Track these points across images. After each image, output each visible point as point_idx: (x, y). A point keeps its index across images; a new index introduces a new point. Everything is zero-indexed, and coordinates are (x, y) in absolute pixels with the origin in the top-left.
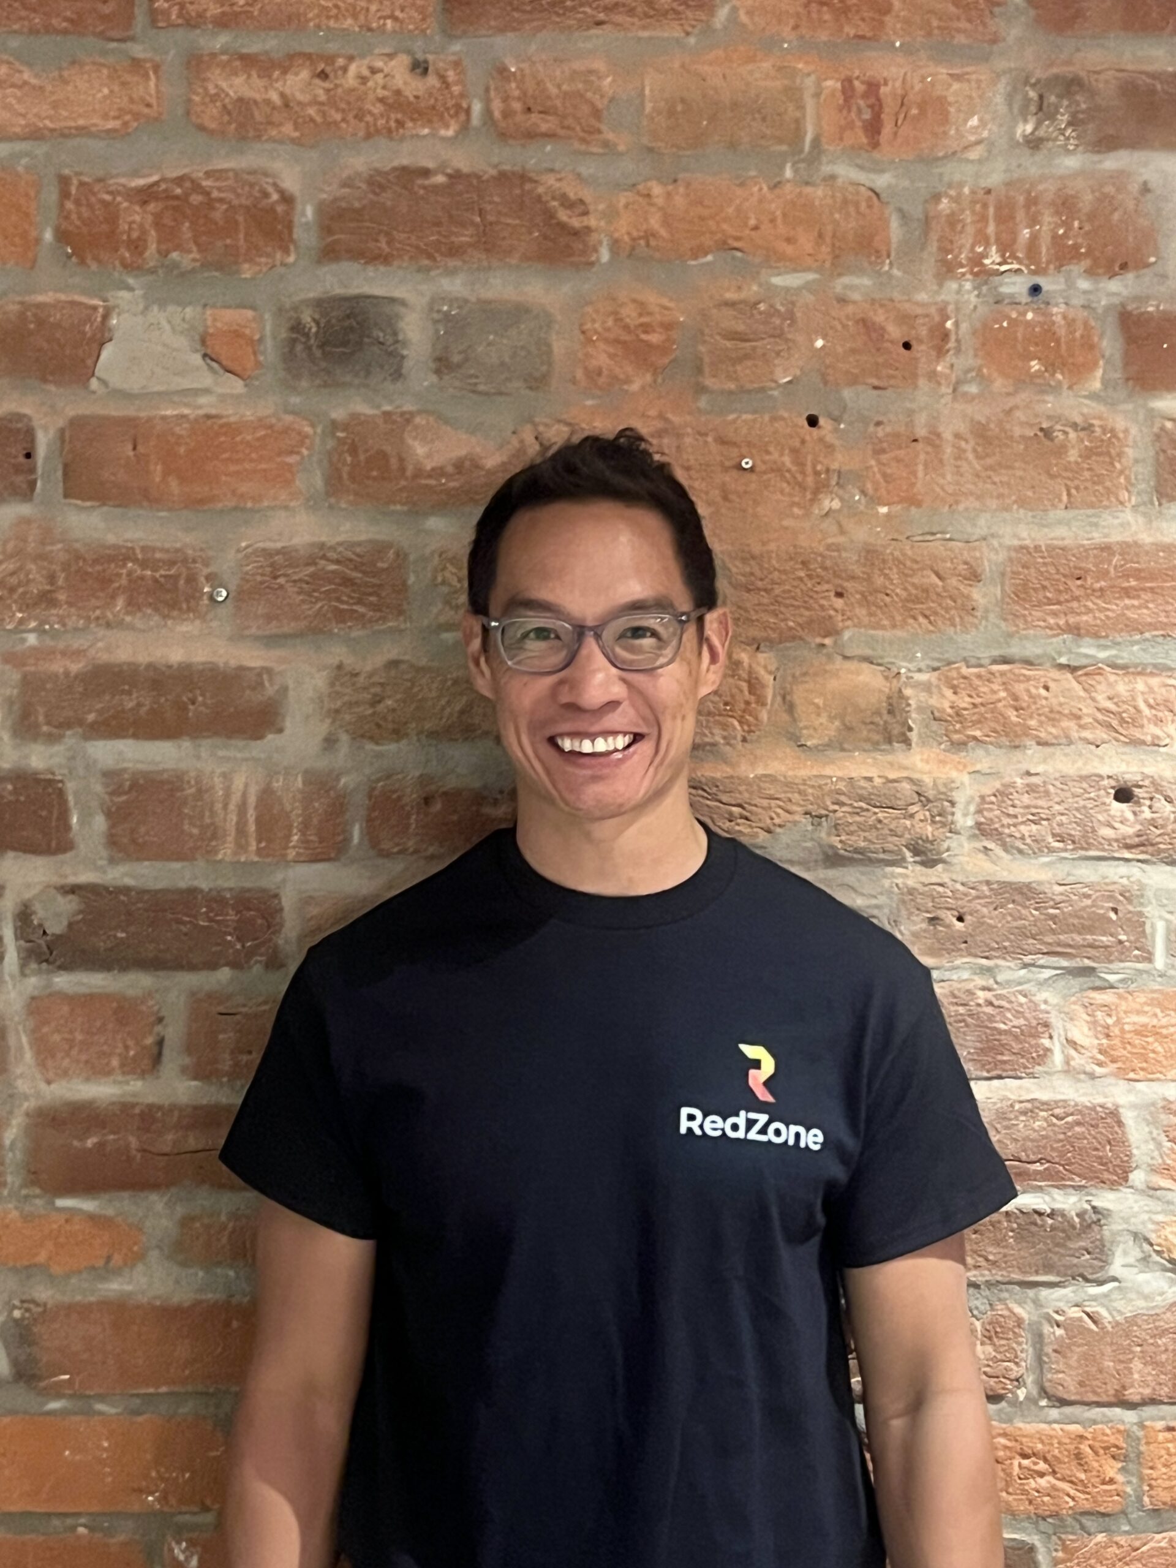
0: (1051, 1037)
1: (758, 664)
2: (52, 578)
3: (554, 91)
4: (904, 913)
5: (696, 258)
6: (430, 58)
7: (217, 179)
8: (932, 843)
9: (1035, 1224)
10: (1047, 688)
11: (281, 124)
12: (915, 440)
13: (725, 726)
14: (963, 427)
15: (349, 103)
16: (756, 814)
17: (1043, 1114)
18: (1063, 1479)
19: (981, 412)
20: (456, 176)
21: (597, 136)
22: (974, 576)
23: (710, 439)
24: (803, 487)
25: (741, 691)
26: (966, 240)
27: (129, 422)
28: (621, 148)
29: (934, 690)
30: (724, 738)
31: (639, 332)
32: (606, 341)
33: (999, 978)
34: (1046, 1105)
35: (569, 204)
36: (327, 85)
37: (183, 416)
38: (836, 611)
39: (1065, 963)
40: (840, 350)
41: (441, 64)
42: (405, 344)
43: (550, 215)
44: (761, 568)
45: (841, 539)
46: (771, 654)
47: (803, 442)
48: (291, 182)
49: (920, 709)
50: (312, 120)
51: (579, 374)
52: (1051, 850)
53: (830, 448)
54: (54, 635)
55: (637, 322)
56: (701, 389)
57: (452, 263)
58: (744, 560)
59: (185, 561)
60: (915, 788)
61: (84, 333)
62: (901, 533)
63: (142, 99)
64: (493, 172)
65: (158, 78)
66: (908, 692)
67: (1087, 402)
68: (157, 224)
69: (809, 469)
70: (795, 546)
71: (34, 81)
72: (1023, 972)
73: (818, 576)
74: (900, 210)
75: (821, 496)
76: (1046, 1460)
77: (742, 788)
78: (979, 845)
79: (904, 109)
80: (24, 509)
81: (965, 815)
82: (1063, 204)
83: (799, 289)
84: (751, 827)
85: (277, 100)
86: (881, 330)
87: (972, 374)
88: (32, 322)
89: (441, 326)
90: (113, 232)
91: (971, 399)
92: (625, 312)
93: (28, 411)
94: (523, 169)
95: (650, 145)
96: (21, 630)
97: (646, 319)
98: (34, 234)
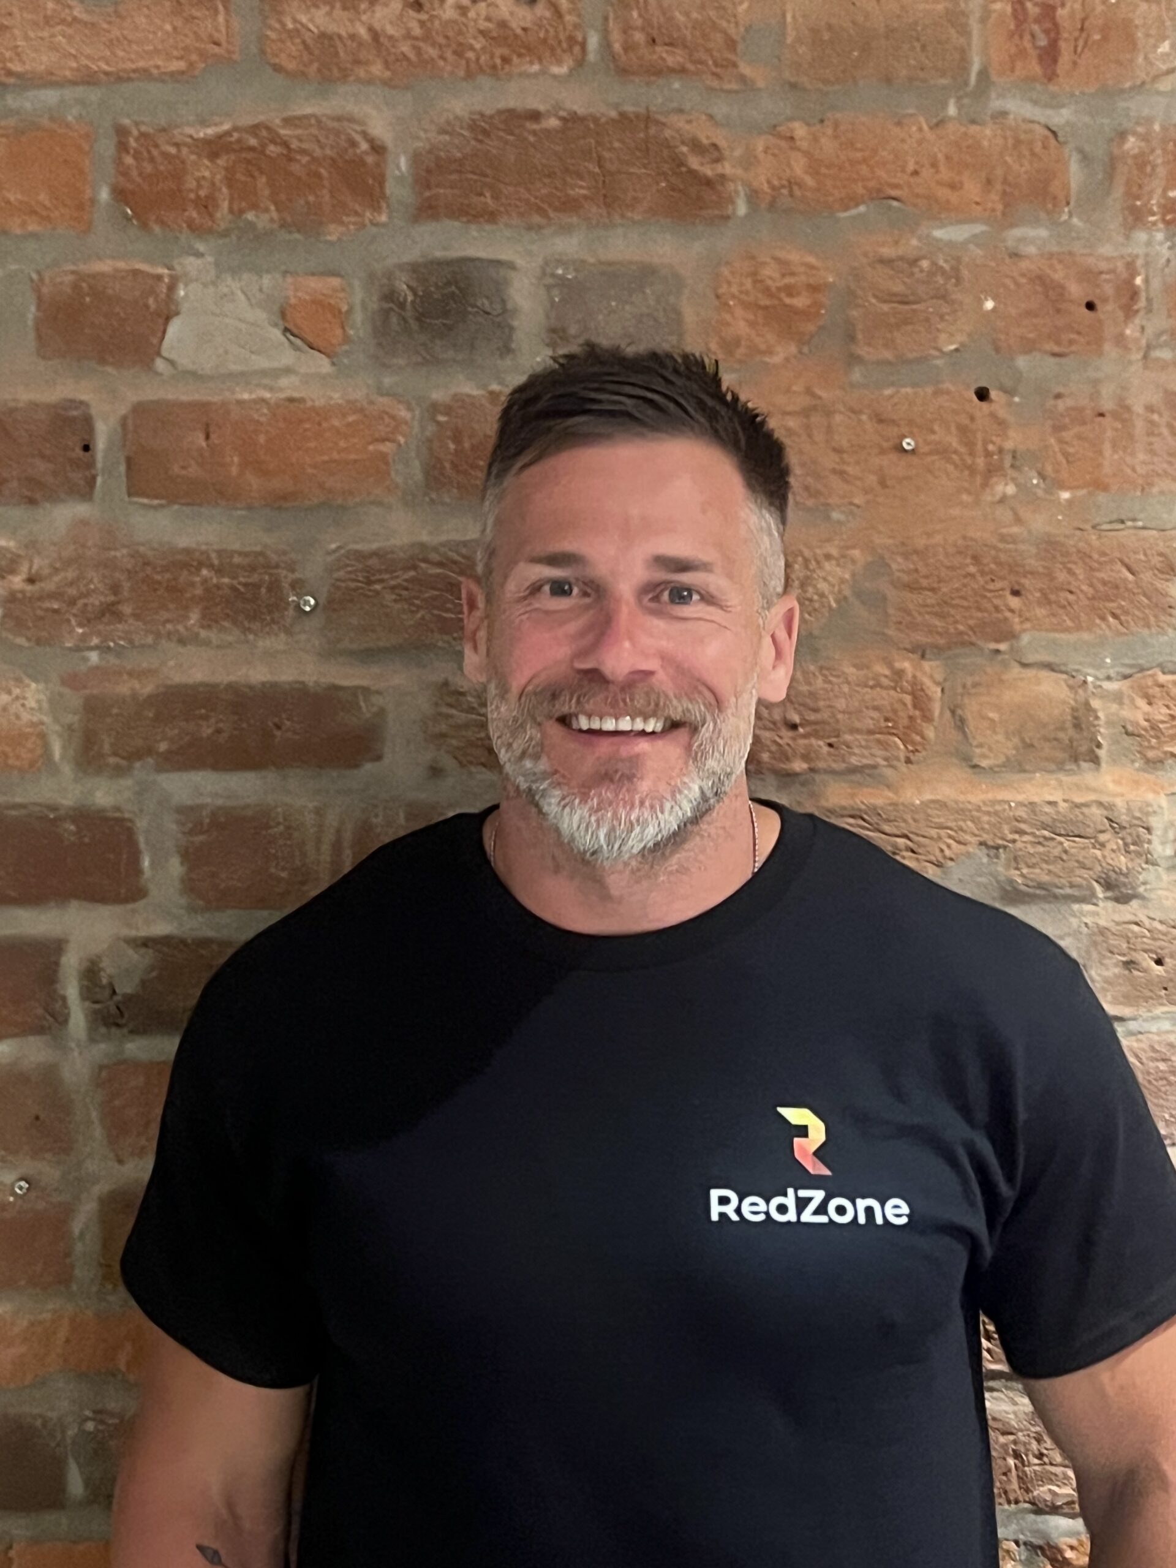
1: (925, 673)
2: (115, 589)
3: (680, 18)
4: (1095, 955)
5: (847, 208)
7: (296, 126)
8: (1126, 875)
11: (367, 63)
12: (1102, 415)
13: (886, 746)
14: (1155, 398)
15: (447, 37)
16: (924, 846)
20: (572, 120)
21: (731, 71)
22: (1171, 569)
23: (864, 417)
24: (972, 470)
25: (905, 705)
26: (1157, 184)
27: (203, 407)
28: (761, 84)
29: (1126, 701)
30: (886, 759)
31: (783, 295)
32: (744, 305)
35: (696, 146)
36: (424, 16)
37: (263, 400)
38: (1012, 611)
40: (1013, 312)
42: (515, 311)
43: (679, 162)
44: (926, 564)
45: (1015, 530)
46: (938, 663)
47: (972, 418)
48: (380, 127)
50: (406, 57)
51: (713, 345)
53: (1002, 424)
54: (119, 652)
55: (781, 283)
56: (854, 359)
57: (566, 220)
58: (906, 556)
59: (268, 566)
60: (1105, 813)
61: (147, 306)
62: (1086, 521)
63: (211, 36)
64: (613, 114)
65: (227, 11)
66: (1095, 703)
68: (230, 181)
69: (979, 446)
70: (964, 538)
71: (85, 17)
73: (991, 572)
74: (1080, 151)
75: (995, 479)
77: (908, 817)
79: (1084, 35)
80: (81, 509)
81: (1164, 843)
83: (967, 242)
84: (917, 860)
85: (362, 31)
86: (1060, 289)
87: (1164, 338)
88: (88, 295)
89: (555, 292)
90: (180, 191)
91: (1164, 366)
92: (766, 272)
93: (84, 397)
94: (647, 109)
95: (792, 80)
96: (82, 647)
97: (790, 281)
98: (88, 193)
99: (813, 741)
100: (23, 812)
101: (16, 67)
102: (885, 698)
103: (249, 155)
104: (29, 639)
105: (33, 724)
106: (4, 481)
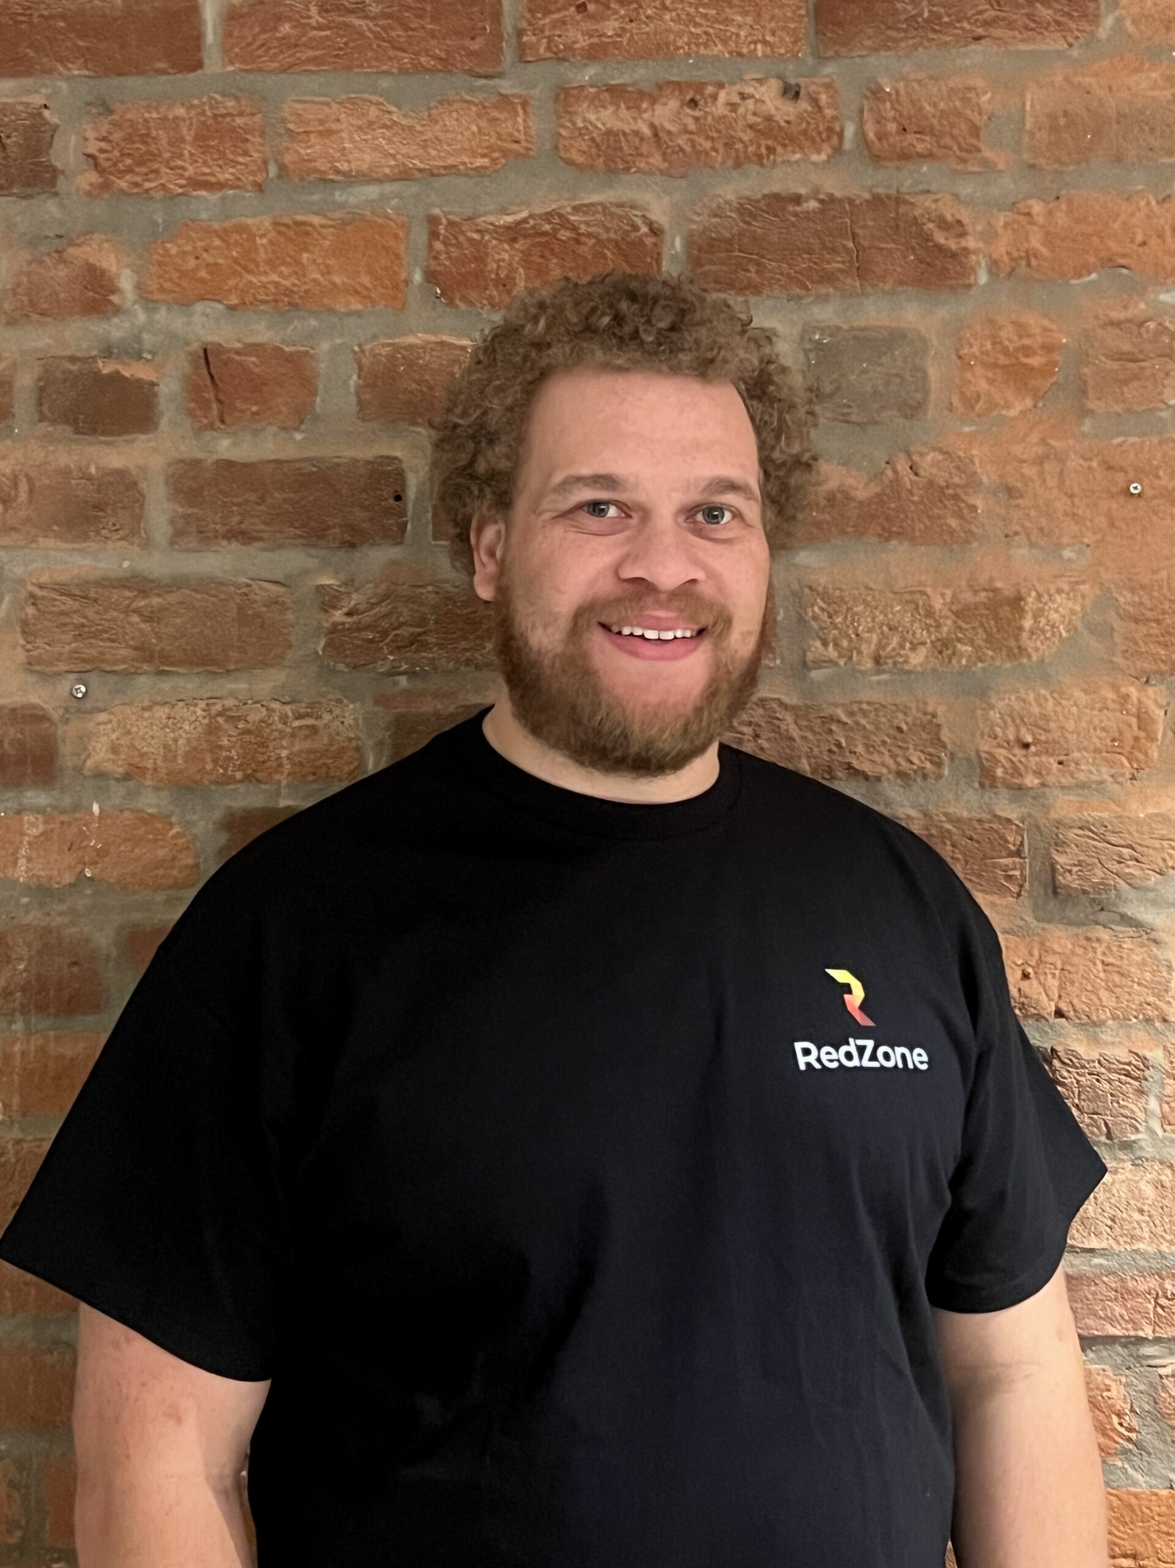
1: (1149, 698)
2: (422, 620)
3: (929, 109)
5: (1080, 276)
6: (803, 81)
7: (586, 213)
11: (648, 156)
13: (1112, 764)
15: (718, 131)
16: (1147, 856)
20: (828, 202)
21: (975, 155)
23: (1094, 464)
25: (1130, 726)
28: (1002, 166)
30: (1112, 776)
31: (1020, 356)
32: (984, 364)
35: (944, 224)
36: (697, 113)
41: (813, 88)
43: (927, 238)
44: (1152, 598)
46: (1161, 688)
48: (659, 209)
50: (682, 150)
51: (956, 401)
54: (424, 677)
55: (1019, 343)
57: (823, 290)
58: (1132, 590)
61: (453, 373)
63: (511, 135)
64: (867, 196)
65: (525, 112)
68: (526, 262)
71: (403, 121)
77: (1133, 829)
80: (394, 552)
84: (1142, 869)
85: (646, 131)
88: (403, 365)
89: (812, 355)
90: (482, 271)
92: (1003, 334)
93: (398, 454)
94: (898, 192)
95: (1032, 162)
96: (393, 673)
97: (1026, 342)
98: (403, 275)
99: (1044, 759)
101: (343, 166)
102: (1112, 720)
104: (348, 665)
105: (350, 740)
106: (328, 528)
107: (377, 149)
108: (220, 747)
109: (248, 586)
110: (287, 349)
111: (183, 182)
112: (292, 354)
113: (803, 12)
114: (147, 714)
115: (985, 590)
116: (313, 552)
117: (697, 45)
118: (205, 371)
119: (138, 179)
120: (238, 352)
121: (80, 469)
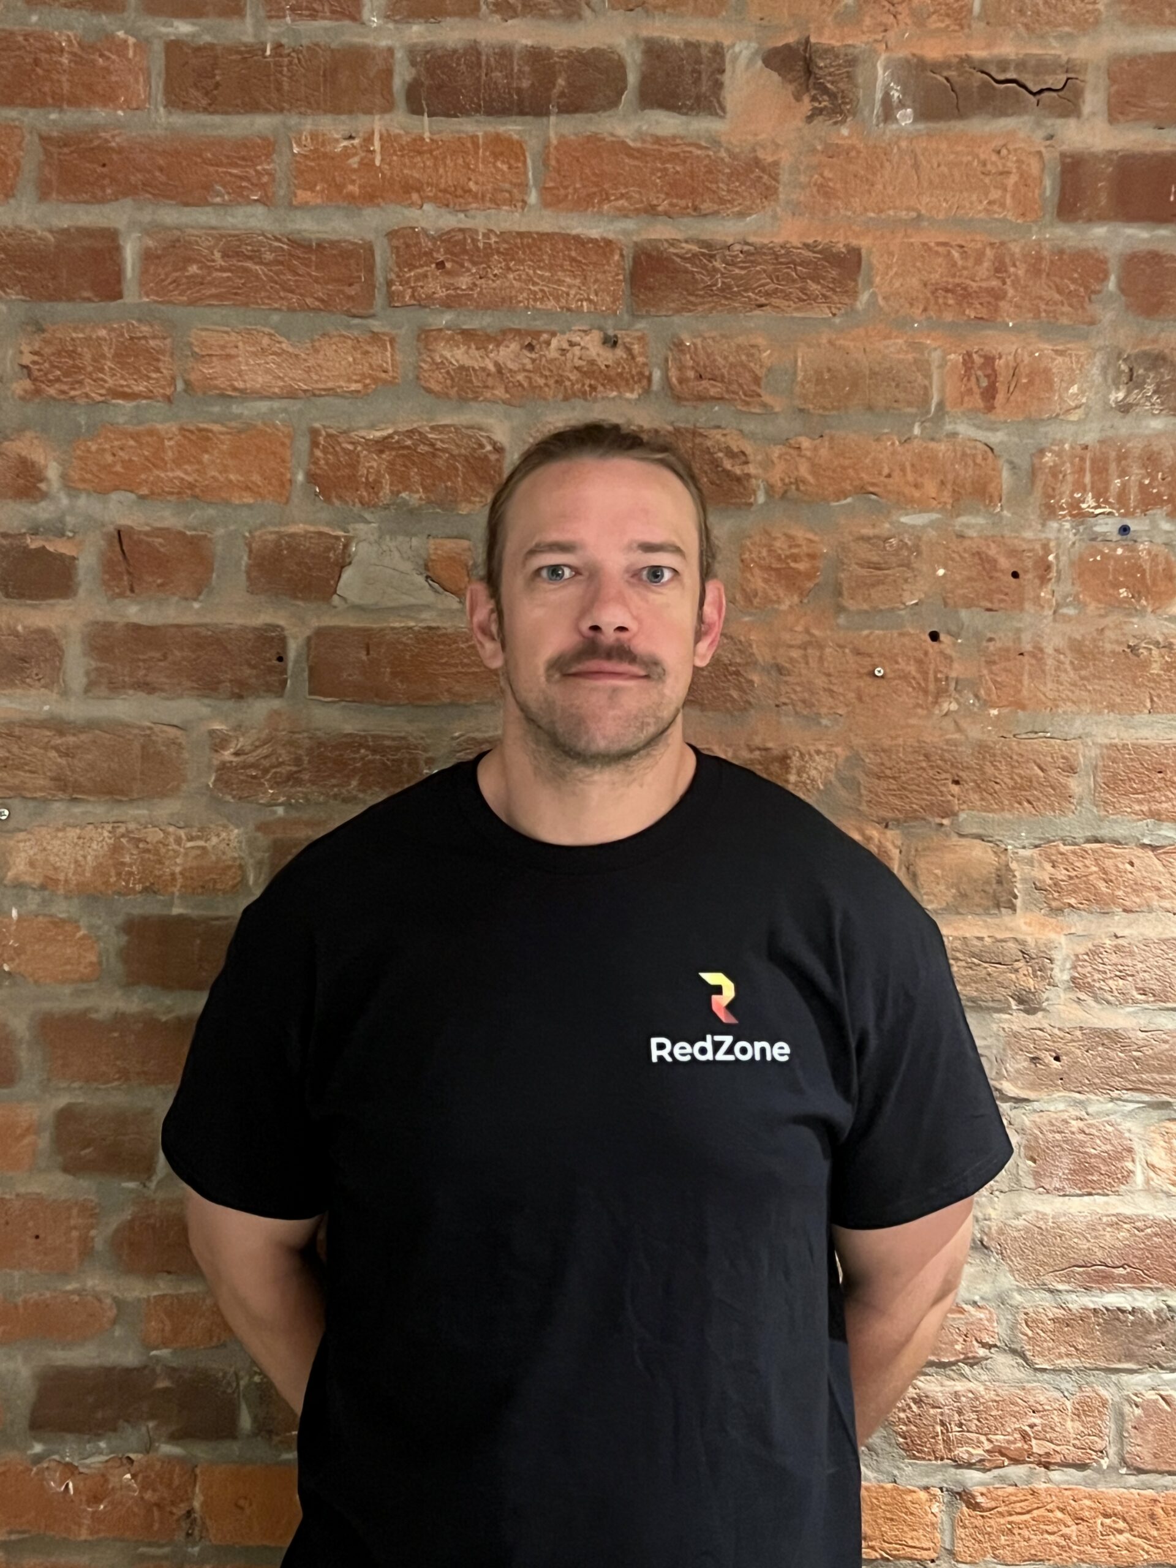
0: (1133, 1161)
1: (887, 840)
2: (298, 761)
3: (720, 361)
4: (1009, 1052)
5: (838, 500)
6: (619, 334)
7: (441, 433)
8: (1033, 993)
9: (1118, 1319)
10: (1132, 864)
11: (493, 388)
12: (1022, 654)
14: (1062, 644)
15: (551, 371)
17: (1125, 1226)
18: (1139, 1536)
19: (1077, 632)
21: (756, 399)
22: (1072, 770)
23: (847, 651)
24: (926, 692)
26: (1067, 488)
27: (367, 633)
28: (777, 409)
29: (1036, 864)
31: (790, 561)
32: (761, 567)
33: (1090, 1110)
34: (1130, 1220)
35: (730, 454)
36: (533, 356)
37: (409, 628)
38: (953, 796)
39: (1146, 1098)
40: (958, 578)
41: (628, 340)
43: (717, 464)
44: (890, 758)
45: (958, 736)
46: (898, 832)
47: (926, 653)
48: (501, 433)
49: (1024, 880)
50: (521, 385)
51: (738, 596)
52: (1135, 1002)
53: (949, 659)
54: (299, 808)
55: (788, 553)
56: (840, 609)
58: (875, 752)
59: (410, 747)
60: (1020, 947)
61: (328, 558)
62: (1010, 732)
63: (381, 366)
64: (670, 428)
65: (393, 349)
66: (1014, 865)
67: (1166, 623)
68: (391, 470)
69: (931, 676)
70: (919, 741)
71: (291, 350)
72: (1111, 1105)
73: (938, 767)
74: (1011, 463)
75: (941, 699)
76: (1125, 1520)
78: (1073, 996)
79: (1015, 378)
80: (276, 703)
81: (1062, 971)
82: (1148, 459)
83: (924, 527)
85: (491, 368)
86: (993, 562)
87: (1070, 599)
88: (286, 549)
90: (354, 475)
91: (1068, 619)
92: (778, 544)
93: (282, 623)
94: (695, 426)
95: (801, 407)
96: (272, 804)
97: (795, 551)
98: (288, 476)
100: (225, 922)
101: (239, 384)
103: (405, 452)
104: (234, 797)
105: (234, 859)
106: (220, 682)
107: (268, 371)
108: (123, 864)
109: (150, 728)
110: (188, 533)
111: (103, 391)
112: (192, 536)
113: (621, 277)
114: (60, 834)
115: (759, 749)
116: (206, 701)
117: (535, 300)
118: (118, 549)
119: (65, 388)
120: (147, 534)
121: (9, 628)
